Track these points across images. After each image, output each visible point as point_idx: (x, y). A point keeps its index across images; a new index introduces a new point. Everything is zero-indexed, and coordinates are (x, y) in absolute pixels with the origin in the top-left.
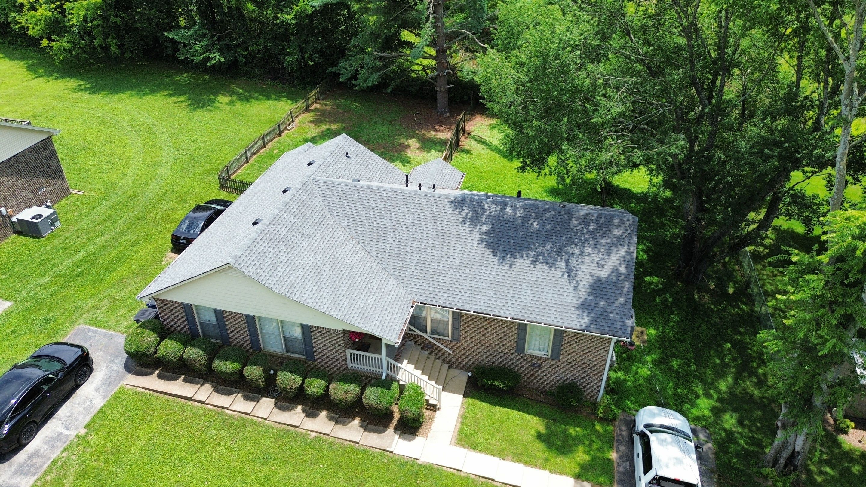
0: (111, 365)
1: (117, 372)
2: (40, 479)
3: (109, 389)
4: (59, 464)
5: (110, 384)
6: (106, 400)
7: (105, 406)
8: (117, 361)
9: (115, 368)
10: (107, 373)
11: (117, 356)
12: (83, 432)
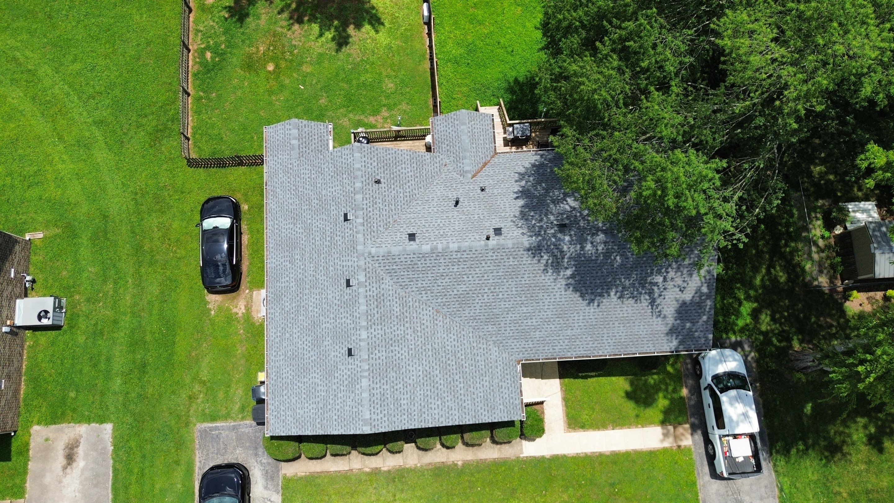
0: (259, 459)
3: (276, 484)
5: (273, 480)
6: (280, 494)
7: (283, 499)
8: (260, 453)
9: (264, 461)
10: (261, 468)
11: (256, 448)
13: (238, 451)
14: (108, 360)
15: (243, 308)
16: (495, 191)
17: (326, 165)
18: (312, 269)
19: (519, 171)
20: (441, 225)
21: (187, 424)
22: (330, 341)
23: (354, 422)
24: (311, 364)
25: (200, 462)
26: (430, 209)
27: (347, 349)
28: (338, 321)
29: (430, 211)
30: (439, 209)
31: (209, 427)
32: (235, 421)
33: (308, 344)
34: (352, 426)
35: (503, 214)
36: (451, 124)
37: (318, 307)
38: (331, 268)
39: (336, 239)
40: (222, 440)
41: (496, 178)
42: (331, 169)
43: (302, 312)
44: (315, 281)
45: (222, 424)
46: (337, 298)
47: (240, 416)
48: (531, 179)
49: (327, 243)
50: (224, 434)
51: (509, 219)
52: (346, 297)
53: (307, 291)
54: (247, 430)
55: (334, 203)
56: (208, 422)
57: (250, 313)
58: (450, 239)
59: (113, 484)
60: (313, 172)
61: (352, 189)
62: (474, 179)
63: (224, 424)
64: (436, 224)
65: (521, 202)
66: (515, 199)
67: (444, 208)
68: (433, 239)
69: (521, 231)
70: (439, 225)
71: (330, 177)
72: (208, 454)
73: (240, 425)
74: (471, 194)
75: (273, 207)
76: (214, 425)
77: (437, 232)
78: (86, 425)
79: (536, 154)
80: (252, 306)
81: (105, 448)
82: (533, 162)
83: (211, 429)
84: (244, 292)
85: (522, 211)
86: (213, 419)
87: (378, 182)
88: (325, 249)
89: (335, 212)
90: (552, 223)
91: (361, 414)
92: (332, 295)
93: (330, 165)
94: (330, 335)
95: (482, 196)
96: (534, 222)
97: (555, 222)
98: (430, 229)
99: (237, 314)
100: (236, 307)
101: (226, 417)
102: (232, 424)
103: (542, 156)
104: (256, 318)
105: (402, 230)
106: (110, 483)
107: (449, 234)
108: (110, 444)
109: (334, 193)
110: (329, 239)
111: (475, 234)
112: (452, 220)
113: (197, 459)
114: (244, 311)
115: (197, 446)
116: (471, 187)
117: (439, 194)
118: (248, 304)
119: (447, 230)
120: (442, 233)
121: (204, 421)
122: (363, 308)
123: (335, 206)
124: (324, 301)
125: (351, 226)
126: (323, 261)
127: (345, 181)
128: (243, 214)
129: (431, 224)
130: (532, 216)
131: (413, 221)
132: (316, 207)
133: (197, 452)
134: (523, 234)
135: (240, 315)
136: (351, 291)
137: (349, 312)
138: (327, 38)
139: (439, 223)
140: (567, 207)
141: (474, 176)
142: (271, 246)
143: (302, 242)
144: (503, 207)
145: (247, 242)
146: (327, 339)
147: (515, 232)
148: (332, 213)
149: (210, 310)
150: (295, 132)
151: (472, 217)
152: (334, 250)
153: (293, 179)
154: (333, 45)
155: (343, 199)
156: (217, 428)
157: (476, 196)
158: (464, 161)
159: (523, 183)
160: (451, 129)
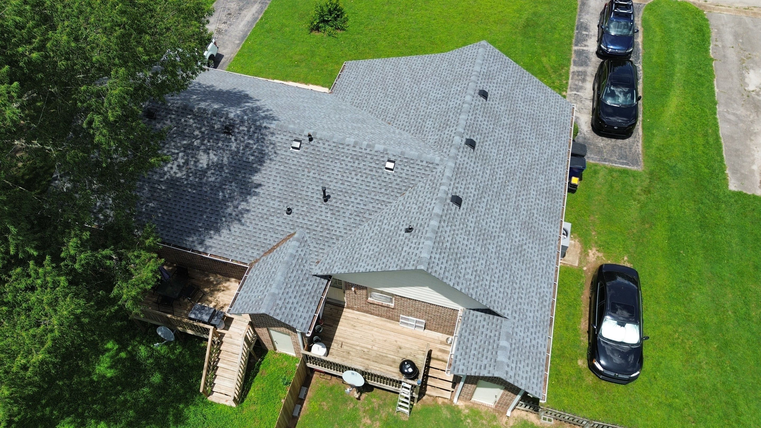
13: (602, 144)
14: (743, 241)
15: (591, 254)
16: (277, 204)
18: (509, 188)
19: (239, 226)
20: (353, 173)
21: (651, 173)
22: (503, 119)
23: (493, 54)
24: (525, 118)
25: (637, 146)
26: (358, 201)
27: (488, 101)
29: (359, 198)
30: (348, 198)
31: (630, 166)
32: (603, 165)
34: (496, 54)
35: (282, 168)
36: (288, 306)
37: (509, 152)
40: (617, 155)
41: (268, 225)
43: (527, 162)
44: (508, 175)
45: (617, 165)
47: (598, 167)
48: (229, 210)
49: (486, 196)
50: (615, 159)
51: (278, 158)
53: (518, 174)
54: (592, 156)
55: (469, 228)
56: (630, 170)
57: (582, 247)
58: (350, 152)
59: (721, 148)
61: (442, 223)
62: (292, 232)
63: (614, 165)
64: (358, 177)
65: (257, 178)
66: (260, 185)
67: (342, 197)
68: (369, 157)
69: (274, 138)
70: (356, 175)
72: (630, 149)
73: (599, 161)
74: (304, 209)
76: (624, 166)
77: (361, 166)
78: (756, 194)
79: (207, 248)
80: (581, 253)
81: (733, 173)
82: (216, 237)
83: (627, 164)
84: (589, 269)
85: (261, 165)
86: (624, 172)
87: (409, 230)
88: (490, 194)
89: (470, 219)
90: (236, 140)
92: (493, 151)
94: (502, 123)
95: (294, 202)
96: (255, 147)
97: (233, 139)
98: (367, 171)
99: (598, 251)
100: (598, 257)
101: (611, 170)
102: (606, 163)
103: (202, 243)
104: (577, 240)
105: (399, 180)
106: (724, 149)
107: (349, 159)
108: (729, 175)
109: (466, 238)
110: (483, 199)
111: (322, 150)
112: (339, 177)
113: (640, 148)
114: (590, 251)
115: (640, 156)
116: (301, 220)
117: (341, 222)
118: (585, 256)
119: (350, 164)
120: (357, 162)
121: (634, 171)
122: (463, 116)
123: (469, 224)
124: (502, 152)
125: (455, 190)
126: (496, 186)
127: (450, 239)
128: (585, 355)
129: (363, 178)
130: (253, 155)
131: (383, 190)
133: (640, 152)
134: (273, 134)
135: (594, 249)
136: (472, 137)
139: (355, 178)
140: (212, 156)
141: (291, 235)
143: (516, 222)
144: (278, 178)
145: (582, 320)
146: (505, 123)
147: (279, 139)
148: (473, 220)
149: (629, 262)
150: (502, 357)
151: (316, 175)
152: (481, 185)
155: (457, 224)
156: (623, 164)
157: (300, 204)
158: (294, 252)
159: (243, 205)
160: (291, 301)
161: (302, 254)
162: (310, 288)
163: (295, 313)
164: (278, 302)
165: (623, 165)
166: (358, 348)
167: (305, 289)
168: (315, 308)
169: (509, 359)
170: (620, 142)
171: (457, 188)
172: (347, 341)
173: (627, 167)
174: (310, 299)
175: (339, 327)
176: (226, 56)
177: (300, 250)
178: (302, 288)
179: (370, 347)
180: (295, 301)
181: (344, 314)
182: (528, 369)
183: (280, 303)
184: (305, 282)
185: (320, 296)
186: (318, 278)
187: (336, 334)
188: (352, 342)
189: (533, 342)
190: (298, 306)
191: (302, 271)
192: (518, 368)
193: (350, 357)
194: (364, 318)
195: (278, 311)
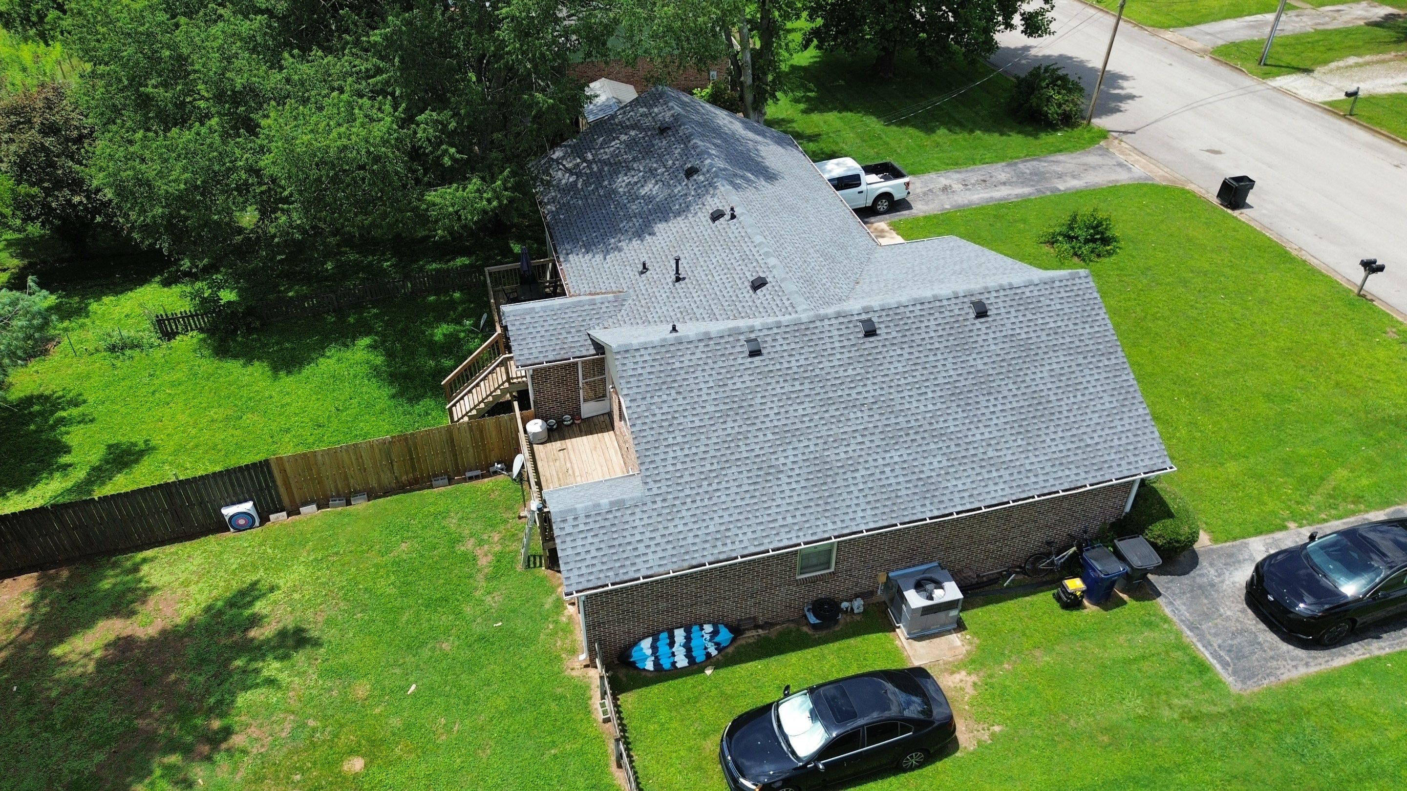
0: (1217, 580)
1: (1212, 565)
2: (1360, 511)
3: (1235, 550)
4: (1333, 512)
5: (1231, 556)
6: (1246, 540)
7: (1250, 535)
8: (1205, 580)
9: (1212, 571)
10: (1227, 573)
11: (1200, 587)
12: (1292, 525)
13: (1229, 613)
15: (957, 677)
16: (645, 258)
17: (657, 411)
18: (859, 414)
20: (726, 271)
21: (1248, 710)
22: (974, 356)
23: (1081, 293)
24: (1023, 390)
25: (1296, 667)
26: (698, 299)
27: (976, 321)
28: (937, 345)
29: (702, 297)
30: (694, 291)
31: (1225, 669)
32: (1181, 631)
33: (993, 402)
34: (1087, 296)
35: (685, 229)
36: (531, 330)
37: (923, 390)
38: (850, 372)
39: (795, 369)
40: (1230, 642)
42: (665, 397)
43: (942, 425)
44: (880, 404)
45: (1202, 649)
46: (899, 352)
47: (1166, 626)
48: (613, 241)
49: (807, 386)
50: (1216, 642)
51: (692, 219)
52: (894, 334)
53: (900, 419)
54: (1182, 608)
55: (730, 382)
56: (1217, 674)
58: (747, 249)
60: (671, 441)
61: (701, 344)
62: (625, 290)
63: (1200, 646)
65: (659, 227)
66: (655, 234)
67: (692, 287)
68: (754, 264)
69: (710, 200)
70: (724, 274)
71: (680, 397)
72: (1272, 658)
73: (1182, 622)
74: (657, 277)
75: (750, 535)
76: (1214, 662)
77: (739, 268)
79: (566, 260)
80: (946, 662)
83: (1225, 665)
85: (675, 217)
86: (1203, 668)
88: (818, 390)
89: (746, 378)
90: (686, 185)
91: (1065, 283)
92: (896, 364)
93: (656, 399)
94: (964, 358)
95: (658, 265)
97: (685, 182)
99: (975, 684)
100: (962, 689)
101: (1181, 646)
102: (1189, 633)
103: (569, 254)
104: (967, 647)
105: (750, 303)
107: (738, 255)
109: (711, 384)
110: (797, 383)
111: (730, 233)
112: (714, 266)
113: (1295, 674)
114: (963, 673)
115: (1273, 679)
116: (642, 284)
117: (664, 309)
118: (947, 669)
119: (732, 261)
120: (740, 262)
121: (1220, 681)
123: (736, 380)
124: (910, 379)
125: (769, 339)
126: (840, 393)
129: (726, 281)
132: (740, 423)
133: (1284, 677)
134: (714, 195)
135: (974, 678)
136: (882, 326)
137: (918, 325)
138: (281, 670)
139: (722, 276)
141: (620, 291)
142: (830, 526)
143: (812, 448)
144: (672, 237)
146: (972, 363)
147: (713, 203)
148: (748, 384)
149: (993, 735)
150: (581, 506)
152: (817, 372)
153: (688, 492)
154: (300, 657)
155: (720, 364)
156: (1215, 655)
157: (659, 270)
159: (624, 244)
160: (539, 329)
161: (604, 310)
162: (570, 340)
163: (529, 340)
164: (528, 317)
165: (1214, 657)
166: (569, 465)
167: (565, 335)
168: (551, 358)
169: (587, 516)
170: (1269, 637)
171: (775, 340)
172: (571, 452)
173: (1218, 667)
174: (558, 347)
175: (584, 438)
176: (914, 211)
177: (607, 304)
178: (563, 331)
179: (577, 473)
180: (543, 333)
181: (606, 434)
182: (594, 553)
183: (528, 320)
184: (573, 330)
185: (570, 355)
186: (589, 342)
187: (574, 440)
188: (572, 456)
189: (641, 546)
190: (538, 339)
191: (584, 320)
192: (583, 535)
193: (551, 463)
194: (612, 452)
195: (517, 323)
